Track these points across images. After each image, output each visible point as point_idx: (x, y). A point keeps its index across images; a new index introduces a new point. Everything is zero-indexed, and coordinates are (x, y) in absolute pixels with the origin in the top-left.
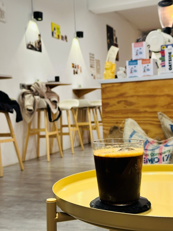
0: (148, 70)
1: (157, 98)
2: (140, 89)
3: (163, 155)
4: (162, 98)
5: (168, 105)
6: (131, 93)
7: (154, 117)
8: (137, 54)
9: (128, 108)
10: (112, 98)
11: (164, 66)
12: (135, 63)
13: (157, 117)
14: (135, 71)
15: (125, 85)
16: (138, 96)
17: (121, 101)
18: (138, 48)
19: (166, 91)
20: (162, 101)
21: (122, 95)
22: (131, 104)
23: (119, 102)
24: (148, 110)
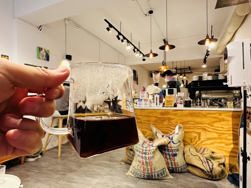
0: (147, 104)
1: (150, 118)
2: (143, 113)
3: (151, 151)
4: (153, 118)
5: (155, 121)
6: (139, 114)
7: (149, 126)
8: (142, 97)
11: (154, 102)
12: (141, 100)
13: (150, 126)
14: (141, 104)
15: (137, 110)
16: (142, 116)
18: (143, 94)
19: (155, 115)
20: (153, 119)
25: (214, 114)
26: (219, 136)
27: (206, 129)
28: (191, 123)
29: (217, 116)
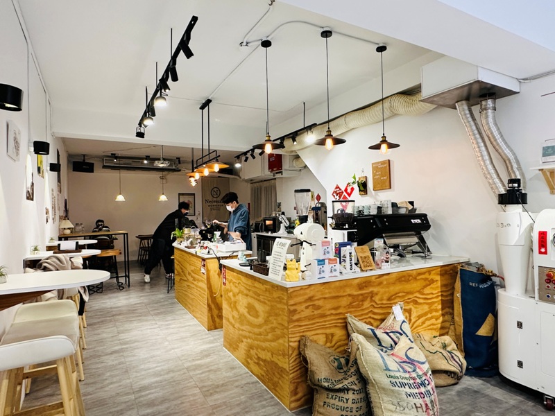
0: (335, 270)
1: (340, 299)
2: (327, 291)
3: (428, 375)
4: (345, 299)
5: (350, 305)
6: (319, 296)
8: (325, 254)
9: (316, 312)
10: (300, 303)
12: (323, 263)
14: (323, 271)
15: (313, 288)
16: (325, 298)
17: (310, 306)
18: (326, 248)
19: (348, 291)
20: (344, 302)
21: (310, 299)
22: (319, 308)
23: (307, 307)
24: (333, 312)
25: (424, 273)
26: (429, 308)
27: (416, 301)
28: (400, 294)
29: (426, 276)
